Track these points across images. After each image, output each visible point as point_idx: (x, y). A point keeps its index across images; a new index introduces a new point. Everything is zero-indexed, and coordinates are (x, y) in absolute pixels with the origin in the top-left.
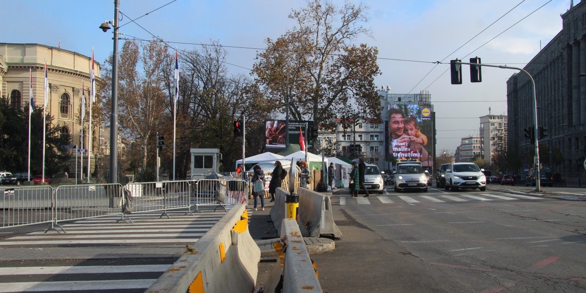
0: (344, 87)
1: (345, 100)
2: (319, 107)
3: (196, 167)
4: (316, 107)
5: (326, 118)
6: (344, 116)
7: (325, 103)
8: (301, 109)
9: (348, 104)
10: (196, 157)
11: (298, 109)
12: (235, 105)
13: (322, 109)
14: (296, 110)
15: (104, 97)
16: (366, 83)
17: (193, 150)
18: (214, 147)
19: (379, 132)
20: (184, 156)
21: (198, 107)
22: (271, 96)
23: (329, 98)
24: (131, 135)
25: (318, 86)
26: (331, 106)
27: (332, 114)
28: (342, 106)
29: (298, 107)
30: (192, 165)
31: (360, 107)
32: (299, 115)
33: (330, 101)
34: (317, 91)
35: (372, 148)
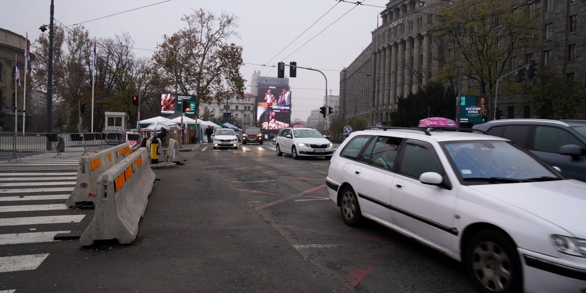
0: (219, 73)
1: (219, 82)
2: (201, 86)
3: (109, 125)
4: (199, 85)
5: (205, 94)
6: (218, 93)
7: (205, 83)
8: (187, 87)
9: (221, 84)
10: (109, 118)
11: (186, 87)
12: (140, 81)
13: (202, 87)
14: (184, 87)
15: (35, 69)
16: (234, 71)
17: (106, 113)
18: (123, 112)
19: (251, 104)
20: (100, 117)
21: (112, 81)
22: (167, 76)
23: (208, 80)
24: (57, 99)
25: (201, 70)
26: (209, 86)
27: (209, 91)
28: (217, 85)
29: (185, 85)
30: (106, 124)
31: (230, 87)
32: (186, 90)
33: (208, 83)
34: (200, 73)
35: (245, 115)
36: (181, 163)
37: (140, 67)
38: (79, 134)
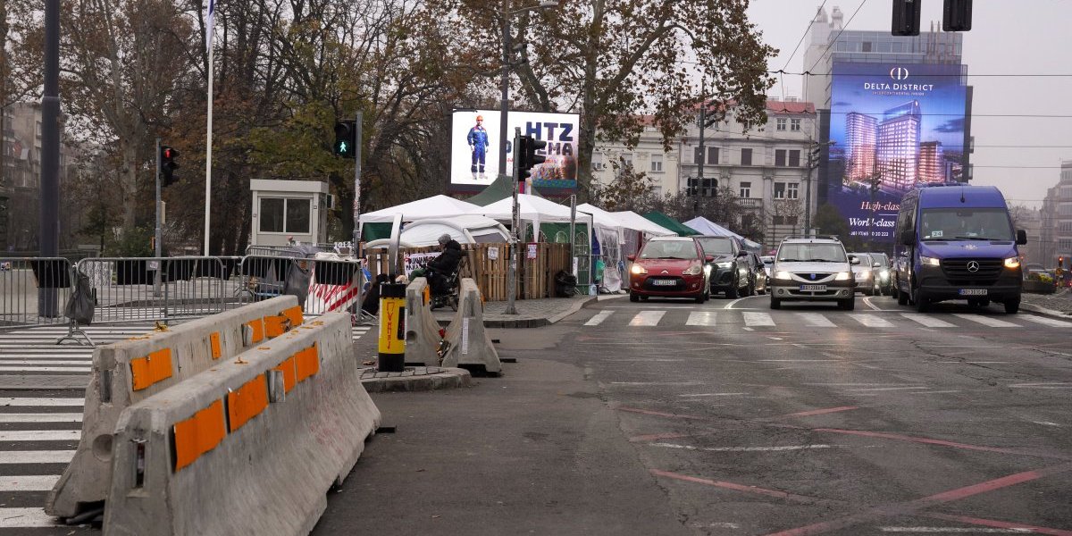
0: (667, 23)
1: (668, 60)
2: (599, 76)
3: (262, 229)
4: (590, 74)
5: (613, 107)
6: (665, 103)
7: (615, 67)
8: (548, 81)
9: (677, 68)
10: (266, 203)
11: (543, 81)
12: (382, 61)
13: (604, 82)
14: (536, 83)
15: (17, 28)
16: (724, 13)
17: (256, 185)
18: (315, 178)
19: (803, 143)
20: (233, 202)
21: (278, 68)
22: (472, 44)
23: (624, 53)
24: (94, 135)
25: (599, 17)
26: (630, 76)
27: (630, 97)
28: (659, 74)
29: (541, 75)
30: (256, 223)
31: (710, 79)
32: (544, 95)
33: (627, 66)
34: (596, 28)
35: (779, 187)
36: (489, 369)
37: (380, 10)
38: (143, 263)
